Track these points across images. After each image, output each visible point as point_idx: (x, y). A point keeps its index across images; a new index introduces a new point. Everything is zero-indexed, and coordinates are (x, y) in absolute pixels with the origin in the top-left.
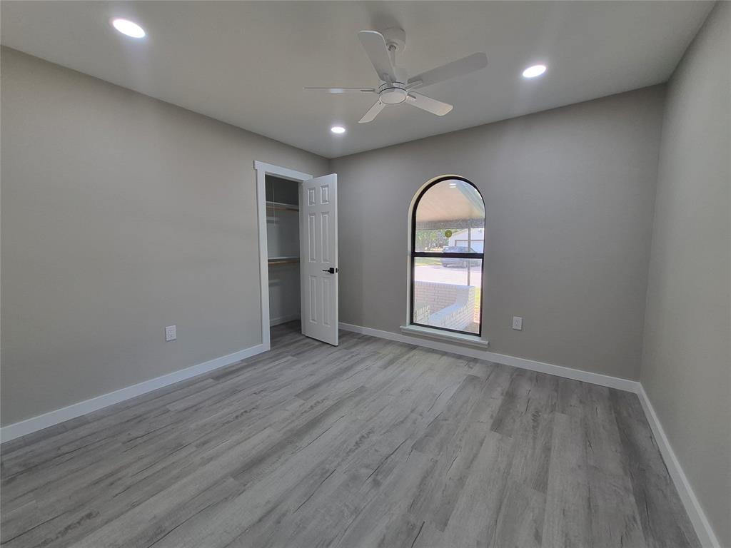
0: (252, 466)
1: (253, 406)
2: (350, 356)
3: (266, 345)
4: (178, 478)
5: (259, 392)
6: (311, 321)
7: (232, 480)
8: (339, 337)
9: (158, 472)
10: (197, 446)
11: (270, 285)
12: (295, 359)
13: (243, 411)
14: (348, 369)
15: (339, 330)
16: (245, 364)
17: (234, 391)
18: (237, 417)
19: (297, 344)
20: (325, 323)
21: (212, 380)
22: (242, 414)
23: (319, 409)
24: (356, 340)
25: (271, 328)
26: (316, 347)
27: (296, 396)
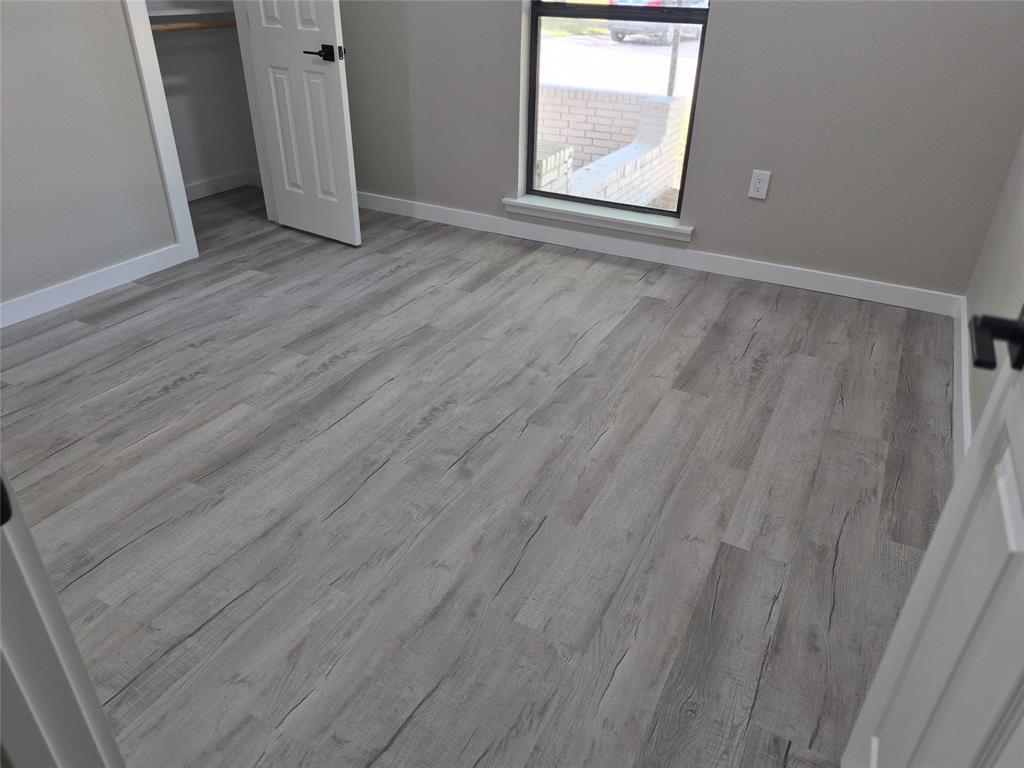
0: (225, 464)
1: (195, 368)
2: (392, 267)
3: (185, 246)
4: (82, 489)
5: (201, 344)
6: (288, 188)
7: (192, 485)
8: (364, 226)
9: (37, 483)
10: (98, 440)
11: (169, 91)
12: (265, 275)
13: (176, 378)
14: (392, 293)
15: (362, 211)
16: (145, 289)
17: (142, 343)
18: (166, 389)
19: (262, 244)
20: (325, 192)
21: (78, 324)
22: (175, 383)
23: (341, 369)
24: (401, 231)
25: (189, 203)
26: (310, 249)
27: (285, 347)
